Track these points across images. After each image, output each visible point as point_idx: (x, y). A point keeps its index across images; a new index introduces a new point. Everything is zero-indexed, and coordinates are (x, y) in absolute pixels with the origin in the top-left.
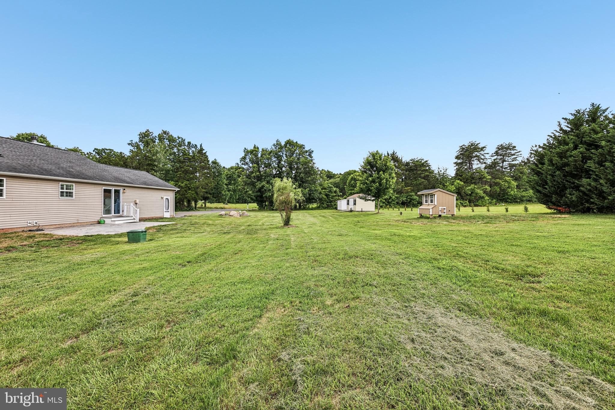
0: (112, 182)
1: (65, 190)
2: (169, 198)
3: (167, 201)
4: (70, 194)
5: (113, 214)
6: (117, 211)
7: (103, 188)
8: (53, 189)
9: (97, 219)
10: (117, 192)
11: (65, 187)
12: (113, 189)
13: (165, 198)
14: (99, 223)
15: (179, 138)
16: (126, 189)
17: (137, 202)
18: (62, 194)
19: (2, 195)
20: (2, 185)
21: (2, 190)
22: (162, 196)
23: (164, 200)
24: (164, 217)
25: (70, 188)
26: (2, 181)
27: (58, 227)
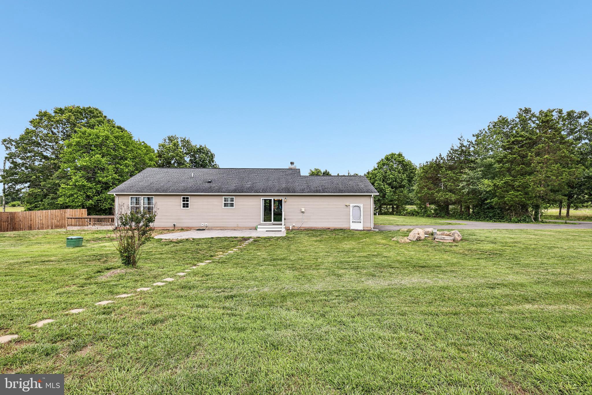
0: (272, 192)
1: (229, 202)
2: (361, 206)
3: (357, 209)
4: (232, 205)
5: (272, 222)
6: (278, 219)
7: (263, 198)
8: (218, 202)
9: (255, 225)
10: (280, 202)
11: (229, 199)
12: (273, 199)
13: (351, 205)
14: (256, 228)
16: (291, 198)
17: (303, 210)
18: (226, 205)
19: (187, 207)
20: (188, 201)
21: (188, 204)
22: (348, 204)
23: (351, 208)
24: (351, 228)
25: (232, 200)
26: (188, 198)
27: (223, 229)
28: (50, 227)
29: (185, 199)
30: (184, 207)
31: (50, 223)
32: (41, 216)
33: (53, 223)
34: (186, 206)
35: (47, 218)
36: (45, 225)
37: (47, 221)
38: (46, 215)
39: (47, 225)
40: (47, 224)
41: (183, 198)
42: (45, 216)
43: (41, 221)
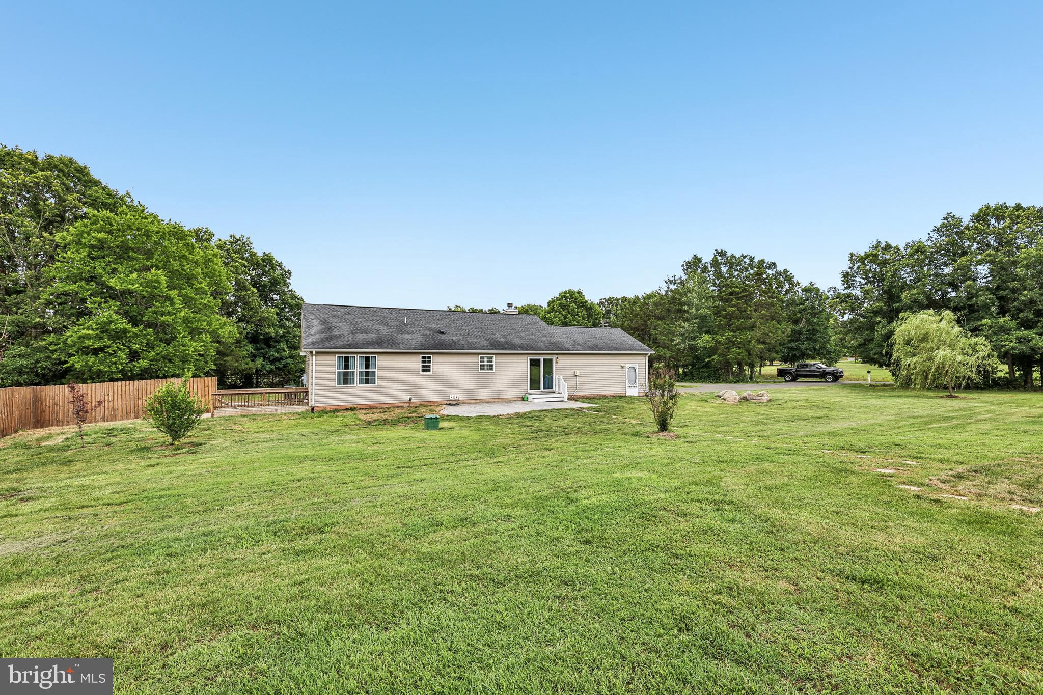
0: (542, 350)
1: (486, 363)
2: (636, 366)
3: (632, 370)
4: (490, 367)
5: (542, 389)
6: (549, 385)
7: (529, 358)
8: (472, 363)
9: (521, 394)
10: (548, 363)
11: (486, 359)
12: (542, 358)
13: (627, 366)
14: (523, 399)
15: (744, 257)
16: (559, 357)
17: (578, 373)
18: (482, 367)
19: (429, 371)
20: (429, 362)
21: (429, 366)
22: (623, 365)
23: (627, 370)
24: (627, 394)
25: (491, 360)
26: (429, 358)
27: (478, 402)
28: (132, 415)
29: (426, 359)
30: (423, 371)
31: (132, 406)
32: (111, 393)
33: (140, 407)
34: (426, 369)
35: (124, 396)
36: (120, 410)
37: (124, 403)
38: (124, 392)
39: (124, 411)
40: (124, 409)
41: (423, 358)
42: (120, 392)
43: (111, 404)
